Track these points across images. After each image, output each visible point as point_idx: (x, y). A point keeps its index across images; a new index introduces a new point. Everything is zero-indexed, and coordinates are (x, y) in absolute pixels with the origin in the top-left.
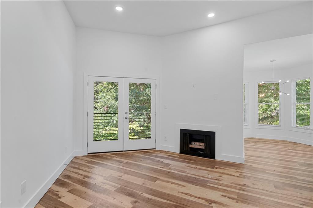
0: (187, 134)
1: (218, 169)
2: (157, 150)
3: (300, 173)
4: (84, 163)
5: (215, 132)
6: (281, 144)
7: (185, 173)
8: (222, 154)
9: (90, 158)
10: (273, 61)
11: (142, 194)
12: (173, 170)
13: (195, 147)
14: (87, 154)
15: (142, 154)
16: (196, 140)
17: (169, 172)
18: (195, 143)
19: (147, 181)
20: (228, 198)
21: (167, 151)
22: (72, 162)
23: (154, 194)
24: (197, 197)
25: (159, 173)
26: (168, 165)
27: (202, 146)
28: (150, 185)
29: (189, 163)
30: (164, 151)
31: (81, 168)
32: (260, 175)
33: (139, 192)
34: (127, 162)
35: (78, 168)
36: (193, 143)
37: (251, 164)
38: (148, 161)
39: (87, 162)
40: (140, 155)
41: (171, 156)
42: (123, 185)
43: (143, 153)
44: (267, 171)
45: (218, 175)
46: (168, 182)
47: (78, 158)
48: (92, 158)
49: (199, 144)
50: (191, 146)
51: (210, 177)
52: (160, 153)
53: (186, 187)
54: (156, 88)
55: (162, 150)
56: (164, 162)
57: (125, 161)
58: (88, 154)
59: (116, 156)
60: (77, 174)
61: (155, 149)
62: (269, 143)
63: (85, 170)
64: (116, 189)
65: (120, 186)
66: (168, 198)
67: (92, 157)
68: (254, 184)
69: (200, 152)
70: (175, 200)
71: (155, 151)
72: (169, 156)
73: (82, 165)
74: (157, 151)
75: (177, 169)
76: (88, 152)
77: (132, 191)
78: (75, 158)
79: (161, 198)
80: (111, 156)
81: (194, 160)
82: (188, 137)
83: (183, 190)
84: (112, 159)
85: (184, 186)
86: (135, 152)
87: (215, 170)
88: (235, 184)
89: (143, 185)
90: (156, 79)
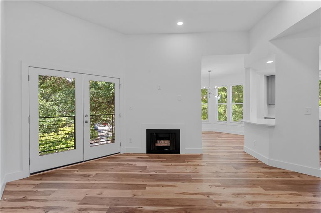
0: (154, 133)
1: (189, 162)
2: (121, 153)
3: (238, 154)
4: (30, 189)
5: (179, 130)
6: (211, 134)
7: (166, 172)
8: (186, 148)
9: (38, 180)
10: (210, 71)
11: (142, 208)
12: (153, 172)
13: (161, 145)
14: (28, 176)
15: (108, 161)
16: (161, 139)
17: (151, 175)
18: (160, 142)
19: (136, 191)
20: (216, 187)
21: (132, 153)
22: (5, 193)
23: (154, 204)
24: (193, 194)
25: (142, 178)
26: (144, 168)
27: (167, 143)
28: (142, 195)
29: (162, 161)
30: (129, 154)
31: (29, 197)
32: (219, 161)
33: (137, 207)
34: (96, 174)
35: (24, 199)
36: (158, 141)
37: (208, 153)
38: (121, 168)
39: (34, 186)
40: (106, 162)
41: (140, 157)
42: (112, 205)
43: (109, 159)
44: (221, 157)
45: (193, 168)
46: (158, 186)
47: (15, 185)
48: (40, 180)
49: (164, 142)
50: (157, 145)
51: (189, 171)
52: (126, 156)
53: (177, 186)
54: (120, 88)
55: (127, 153)
56: (138, 165)
57: (93, 173)
58: (31, 174)
59: (77, 169)
60: (28, 209)
61: (120, 153)
62: (204, 134)
63: (41, 200)
64: (106, 212)
65: (109, 206)
66: (171, 204)
67: (39, 178)
68: (222, 169)
69: (166, 149)
70: (178, 203)
71: (120, 155)
72: (139, 158)
73: (29, 193)
74: (123, 155)
75: (156, 170)
76: (31, 173)
77: (128, 208)
78: (8, 184)
79: (165, 206)
80: (70, 171)
81: (165, 158)
82: (155, 136)
83: (177, 190)
84: (72, 174)
85: (175, 186)
86: (98, 161)
87: (186, 163)
88: (211, 173)
89: (135, 197)
90: (120, 79)
